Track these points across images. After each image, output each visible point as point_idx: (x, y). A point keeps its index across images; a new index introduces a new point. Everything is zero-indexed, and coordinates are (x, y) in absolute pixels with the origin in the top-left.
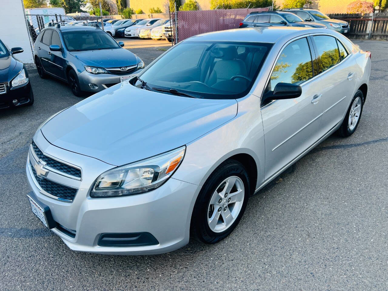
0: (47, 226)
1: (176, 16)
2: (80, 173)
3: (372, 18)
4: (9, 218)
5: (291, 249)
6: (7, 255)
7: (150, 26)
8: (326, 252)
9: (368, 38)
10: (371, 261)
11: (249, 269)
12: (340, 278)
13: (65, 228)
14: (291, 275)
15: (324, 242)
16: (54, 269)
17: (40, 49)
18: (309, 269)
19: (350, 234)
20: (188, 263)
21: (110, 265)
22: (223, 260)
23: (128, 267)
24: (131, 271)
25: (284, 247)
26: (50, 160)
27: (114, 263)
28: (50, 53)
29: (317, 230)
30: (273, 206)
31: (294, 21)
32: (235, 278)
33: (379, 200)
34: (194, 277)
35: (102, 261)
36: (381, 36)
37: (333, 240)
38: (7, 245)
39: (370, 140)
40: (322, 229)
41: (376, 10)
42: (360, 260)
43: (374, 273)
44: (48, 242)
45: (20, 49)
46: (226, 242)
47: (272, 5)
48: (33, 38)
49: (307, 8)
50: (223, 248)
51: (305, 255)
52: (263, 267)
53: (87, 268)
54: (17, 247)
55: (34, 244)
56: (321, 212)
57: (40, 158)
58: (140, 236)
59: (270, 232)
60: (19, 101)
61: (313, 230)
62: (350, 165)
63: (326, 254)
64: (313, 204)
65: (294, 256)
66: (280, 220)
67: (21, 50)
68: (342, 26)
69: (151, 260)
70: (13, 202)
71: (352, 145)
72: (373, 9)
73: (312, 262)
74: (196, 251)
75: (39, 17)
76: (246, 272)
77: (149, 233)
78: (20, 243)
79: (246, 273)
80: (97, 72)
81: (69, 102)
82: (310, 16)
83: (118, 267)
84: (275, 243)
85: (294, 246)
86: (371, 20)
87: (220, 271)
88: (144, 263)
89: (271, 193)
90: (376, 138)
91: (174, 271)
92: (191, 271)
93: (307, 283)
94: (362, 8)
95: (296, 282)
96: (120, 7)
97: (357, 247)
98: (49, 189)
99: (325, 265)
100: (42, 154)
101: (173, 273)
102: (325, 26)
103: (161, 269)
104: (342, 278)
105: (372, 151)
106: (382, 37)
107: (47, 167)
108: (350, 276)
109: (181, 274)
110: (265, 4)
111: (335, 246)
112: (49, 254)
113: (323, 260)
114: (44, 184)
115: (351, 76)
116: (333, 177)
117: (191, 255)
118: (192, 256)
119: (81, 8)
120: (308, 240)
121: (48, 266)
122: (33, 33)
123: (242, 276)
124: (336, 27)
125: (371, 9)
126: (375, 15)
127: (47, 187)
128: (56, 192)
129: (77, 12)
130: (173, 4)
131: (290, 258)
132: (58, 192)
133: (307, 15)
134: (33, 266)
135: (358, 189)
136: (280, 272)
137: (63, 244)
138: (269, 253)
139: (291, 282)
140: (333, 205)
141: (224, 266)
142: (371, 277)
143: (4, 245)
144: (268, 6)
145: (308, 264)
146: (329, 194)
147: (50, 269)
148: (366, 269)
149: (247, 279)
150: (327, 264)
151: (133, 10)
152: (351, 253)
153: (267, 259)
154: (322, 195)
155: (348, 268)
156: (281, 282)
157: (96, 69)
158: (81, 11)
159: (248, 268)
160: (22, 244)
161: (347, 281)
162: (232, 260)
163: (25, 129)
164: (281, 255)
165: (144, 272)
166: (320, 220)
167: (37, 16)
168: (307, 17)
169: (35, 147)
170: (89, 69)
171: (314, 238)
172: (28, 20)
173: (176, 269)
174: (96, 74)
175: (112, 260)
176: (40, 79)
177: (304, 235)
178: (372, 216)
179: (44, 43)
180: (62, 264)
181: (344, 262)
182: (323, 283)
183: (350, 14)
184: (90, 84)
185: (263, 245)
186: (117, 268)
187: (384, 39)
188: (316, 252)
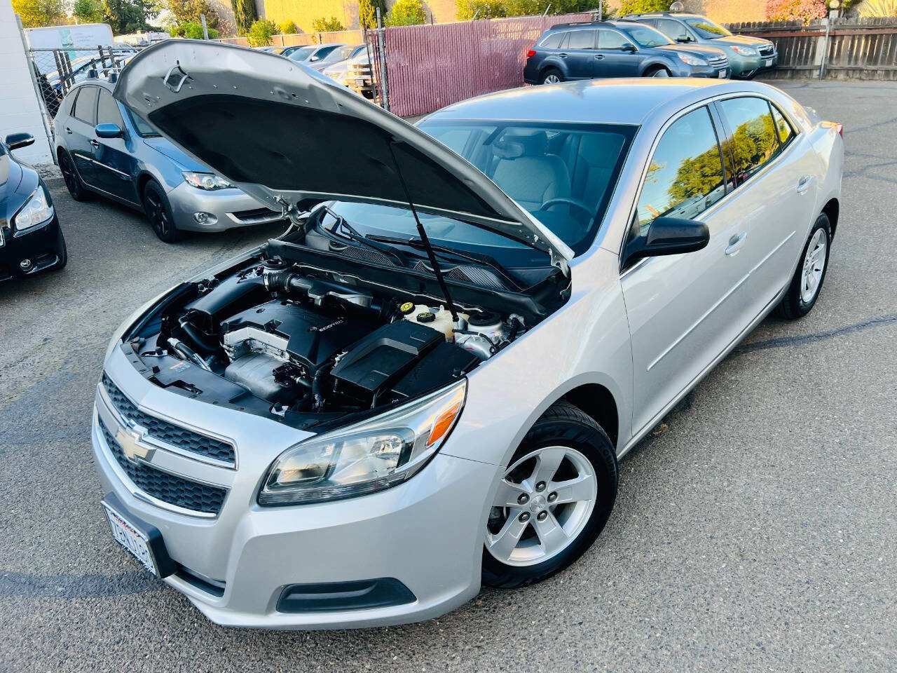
0: (154, 571)
1: (380, 39)
2: (233, 452)
3: (827, 30)
4: (52, 551)
5: (707, 588)
6: (62, 640)
7: (319, 63)
8: (785, 592)
9: (819, 75)
10: (884, 607)
11: (620, 643)
12: (821, 652)
13: (197, 576)
14: (713, 650)
15: (778, 569)
16: (178, 668)
17: (69, 133)
18: (753, 635)
19: (831, 548)
20: (482, 637)
21: (305, 652)
22: (559, 625)
23: (347, 652)
24: (355, 663)
25: (691, 586)
26: (156, 423)
27: (314, 645)
28: (95, 141)
29: (758, 541)
30: (655, 492)
31: (652, 44)
32: (592, 664)
33: (886, 465)
34: (501, 668)
35: (286, 643)
36: (847, 71)
37: (797, 563)
38: (59, 617)
39: (849, 323)
40: (768, 538)
41: (833, 9)
42: (860, 607)
43: (892, 634)
44: (154, 606)
45: (27, 136)
46: (562, 582)
47: (598, 7)
48: (47, 104)
49: (678, 12)
50: (556, 597)
51: (739, 602)
52: (650, 636)
53: (253, 661)
54: (82, 620)
55: (123, 612)
56: (762, 499)
57: (129, 416)
58: (374, 586)
59: (654, 551)
60: (33, 264)
61: (749, 543)
62: (813, 383)
63: (784, 598)
64: (742, 480)
65: (715, 607)
66: (675, 522)
67: (28, 141)
68: (761, 52)
69: (397, 633)
70: (56, 511)
71: (811, 336)
72: (825, 7)
73: (756, 618)
74: (495, 608)
75: (61, 55)
76: (614, 649)
77: (396, 579)
78: (88, 612)
79: (615, 653)
80: (212, 186)
81: (149, 258)
82: (687, 29)
83: (326, 655)
84: (669, 579)
85: (712, 583)
86: (825, 36)
87: (557, 650)
88: (383, 643)
89: (646, 460)
90: (862, 318)
91: (454, 658)
92: (491, 654)
93: (751, 666)
94: (802, 5)
95: (727, 666)
96: (242, 17)
97: (850, 576)
98: (155, 487)
99: (786, 624)
100: (133, 408)
101: (451, 662)
102: (722, 52)
103: (423, 653)
104: (825, 650)
105: (857, 349)
106: (850, 72)
107: (150, 439)
108: (841, 644)
109: (469, 663)
110: (584, 5)
111: (802, 577)
112: (160, 633)
113: (780, 611)
114: (143, 477)
115: (806, 185)
116: (779, 415)
117: (487, 616)
118: (489, 620)
119: (147, 21)
120: (741, 567)
121: (163, 663)
122: (47, 93)
123: (607, 660)
124: (746, 53)
125: (822, 8)
126: (833, 23)
127: (149, 482)
128: (175, 496)
129: (139, 32)
130: (368, 6)
131: (708, 610)
132: (178, 496)
133: (681, 26)
134: (127, 664)
135: (838, 441)
136: (689, 645)
137: (190, 606)
138: (659, 601)
139: (717, 667)
140: (786, 482)
141: (562, 638)
142: (887, 644)
143: (50, 619)
144: (591, 8)
145: (747, 622)
146: (775, 455)
147: (168, 669)
148: (874, 625)
149: (618, 667)
150: (791, 620)
151: (275, 25)
152: (838, 592)
153: (657, 617)
154: (758, 458)
155: (836, 626)
156: (695, 669)
157: (211, 178)
158: (150, 29)
159: (618, 639)
160: (94, 612)
161: (837, 656)
162: (580, 623)
163: (54, 330)
164: (686, 606)
165: (386, 663)
166: (762, 517)
167: (55, 52)
168: (680, 33)
169: (113, 390)
170: (194, 179)
171: (755, 560)
172: (33, 63)
173: (456, 651)
174: (210, 189)
175: (308, 638)
176: (73, 203)
177: (732, 556)
178: (874, 502)
179: (77, 119)
180: (193, 656)
181: (826, 614)
182: (786, 663)
183: (777, 23)
184: (197, 215)
185: (644, 583)
186: (322, 657)
187: (855, 77)
188: (762, 594)
